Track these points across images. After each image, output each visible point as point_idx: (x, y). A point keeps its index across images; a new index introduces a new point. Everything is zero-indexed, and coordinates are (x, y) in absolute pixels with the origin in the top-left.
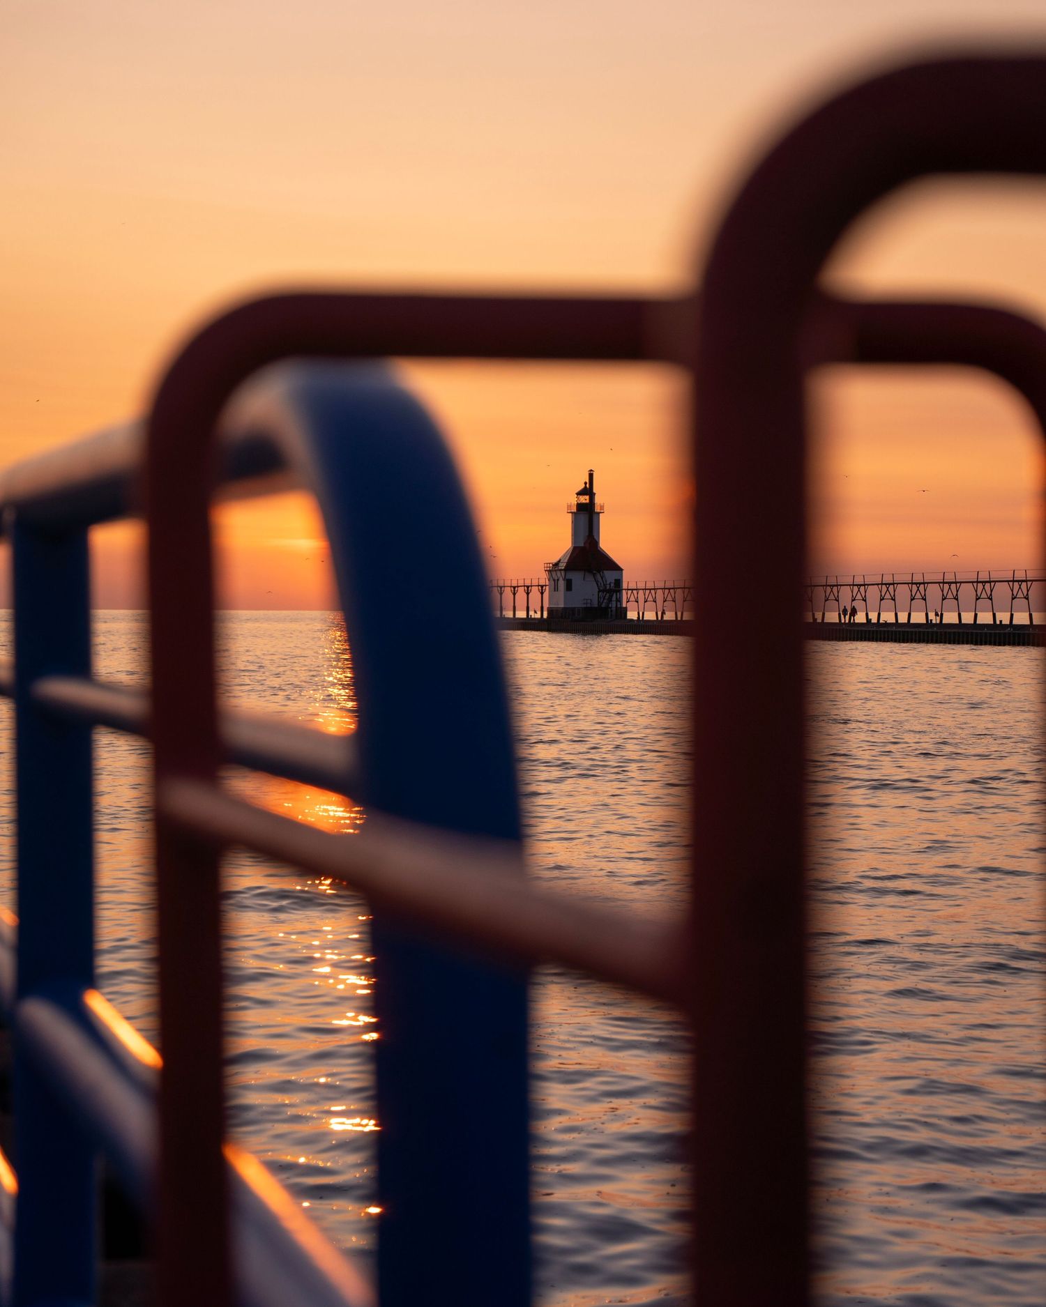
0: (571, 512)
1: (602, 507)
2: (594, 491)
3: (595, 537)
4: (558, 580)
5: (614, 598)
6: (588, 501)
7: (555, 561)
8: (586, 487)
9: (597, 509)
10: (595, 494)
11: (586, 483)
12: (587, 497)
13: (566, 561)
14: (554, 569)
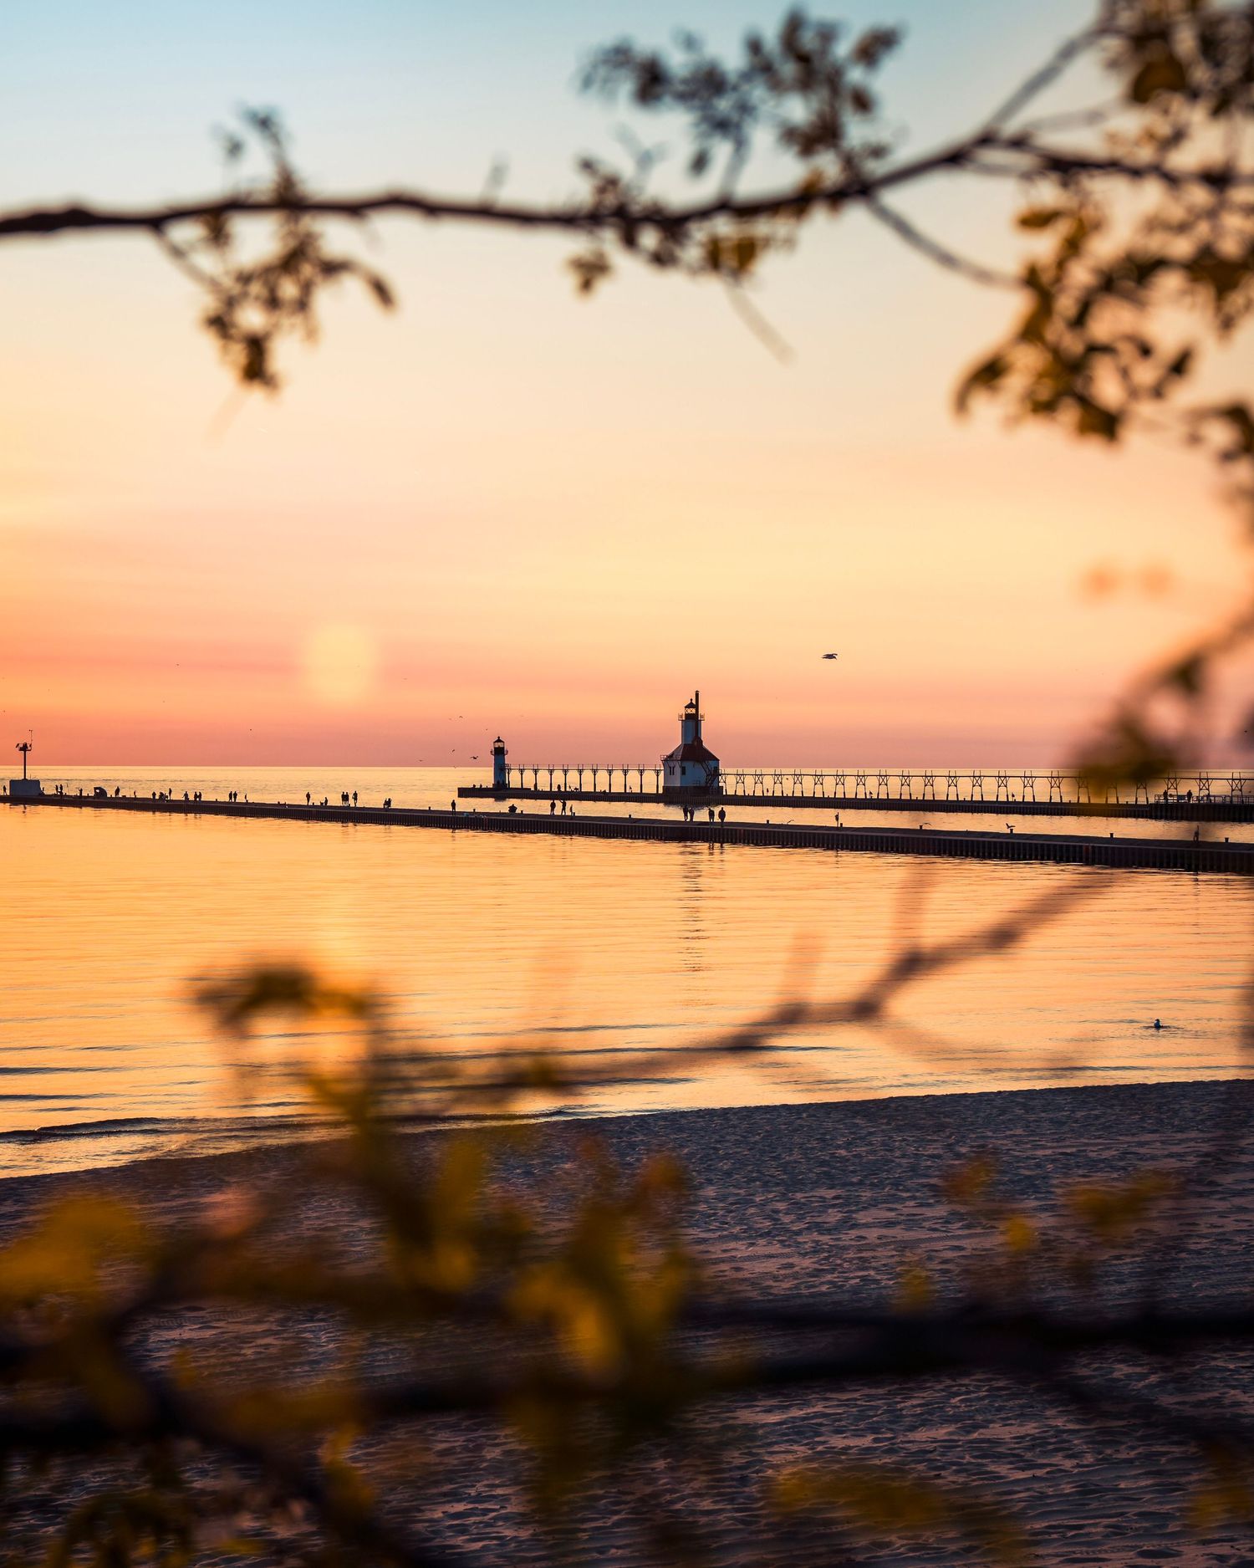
0: (681, 720)
1: (702, 716)
4: (674, 766)
5: (714, 780)
6: (694, 712)
9: (700, 718)
10: (698, 707)
11: (693, 700)
12: (694, 709)
14: (668, 760)
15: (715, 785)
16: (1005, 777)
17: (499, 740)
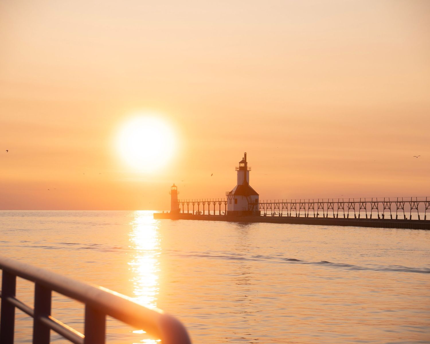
0: (237, 170)
1: (250, 168)
2: (247, 161)
3: (247, 181)
4: (231, 199)
5: (255, 207)
6: (244, 166)
7: (230, 191)
8: (243, 160)
9: (248, 169)
10: (247, 163)
11: (243, 158)
12: (244, 164)
13: (235, 191)
14: (230, 194)
15: (255, 210)
17: (174, 186)
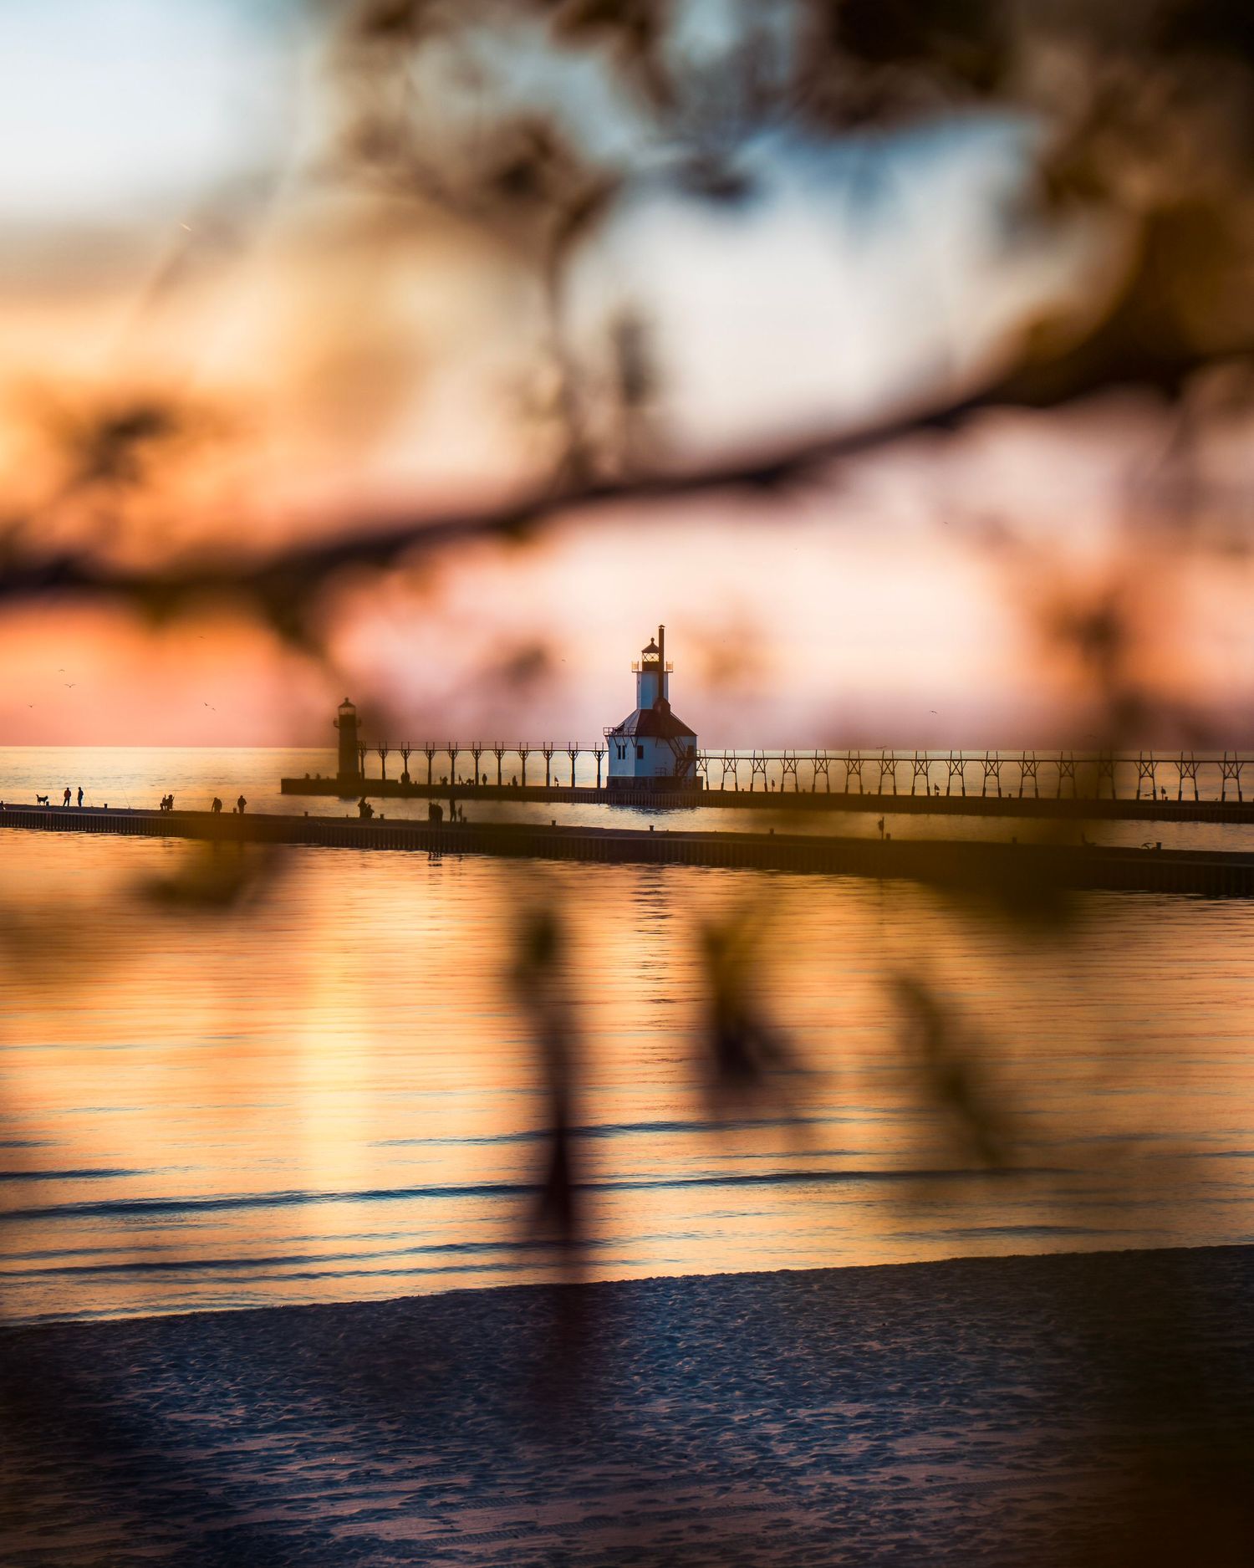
1: (671, 667)
2: (664, 648)
4: (624, 746)
6: (656, 660)
7: (617, 725)
8: (653, 644)
9: (666, 669)
10: (664, 652)
11: (653, 640)
12: (656, 655)
13: (635, 725)
14: (616, 735)
15: (690, 774)
16: (1151, 761)
17: (347, 704)
